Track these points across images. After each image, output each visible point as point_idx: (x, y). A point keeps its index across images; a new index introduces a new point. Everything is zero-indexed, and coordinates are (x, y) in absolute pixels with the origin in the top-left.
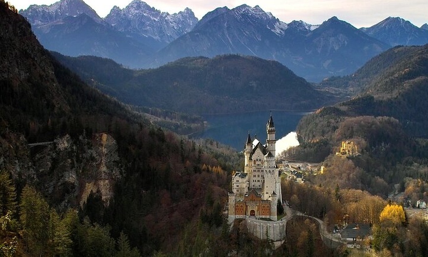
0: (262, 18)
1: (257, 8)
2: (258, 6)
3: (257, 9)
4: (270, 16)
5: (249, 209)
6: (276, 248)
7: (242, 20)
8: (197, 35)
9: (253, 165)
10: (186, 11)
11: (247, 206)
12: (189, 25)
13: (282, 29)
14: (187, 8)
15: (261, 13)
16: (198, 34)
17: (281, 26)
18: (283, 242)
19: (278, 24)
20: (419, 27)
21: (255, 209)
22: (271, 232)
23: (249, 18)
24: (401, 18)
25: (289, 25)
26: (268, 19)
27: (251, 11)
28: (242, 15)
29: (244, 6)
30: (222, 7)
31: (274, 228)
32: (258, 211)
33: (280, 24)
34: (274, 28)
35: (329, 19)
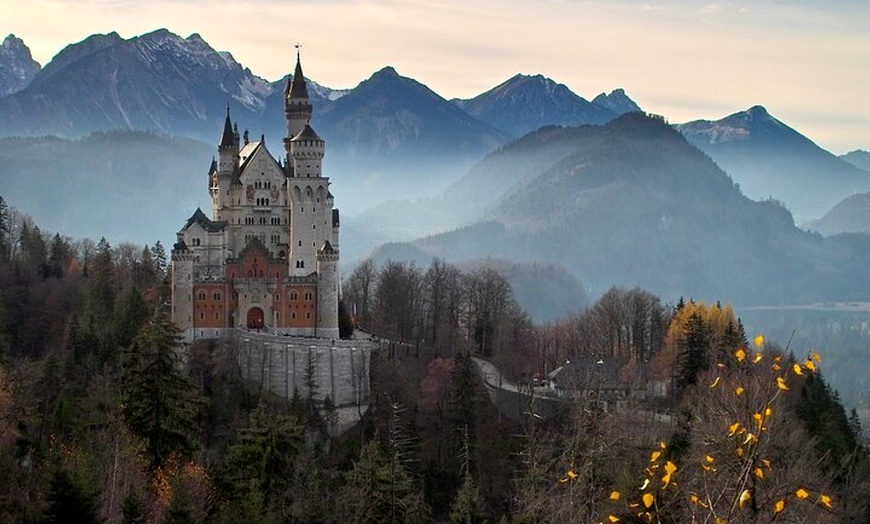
0: (208, 66)
1: (196, 39)
2: (197, 35)
3: (194, 43)
4: (229, 63)
5: (245, 306)
6: (340, 431)
7: (157, 67)
8: (39, 98)
9: (244, 201)
10: (8, 43)
11: (235, 294)
12: (17, 79)
13: (257, 95)
14: (12, 36)
15: (205, 53)
16: (42, 96)
17: (256, 89)
18: (364, 409)
19: (249, 81)
20: (590, 100)
21: (266, 304)
22: (323, 374)
23: (176, 63)
24: (546, 77)
25: (275, 85)
26: (223, 70)
27: (180, 46)
28: (157, 53)
29: (163, 33)
30: (105, 33)
31: (332, 359)
32: (273, 309)
33: (253, 83)
34: (239, 92)
35: (375, 73)
